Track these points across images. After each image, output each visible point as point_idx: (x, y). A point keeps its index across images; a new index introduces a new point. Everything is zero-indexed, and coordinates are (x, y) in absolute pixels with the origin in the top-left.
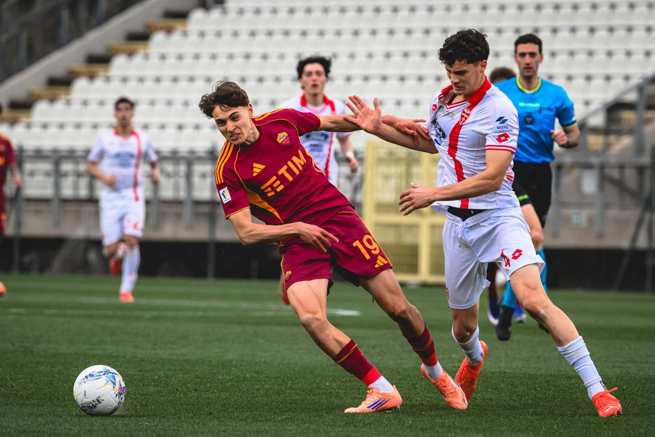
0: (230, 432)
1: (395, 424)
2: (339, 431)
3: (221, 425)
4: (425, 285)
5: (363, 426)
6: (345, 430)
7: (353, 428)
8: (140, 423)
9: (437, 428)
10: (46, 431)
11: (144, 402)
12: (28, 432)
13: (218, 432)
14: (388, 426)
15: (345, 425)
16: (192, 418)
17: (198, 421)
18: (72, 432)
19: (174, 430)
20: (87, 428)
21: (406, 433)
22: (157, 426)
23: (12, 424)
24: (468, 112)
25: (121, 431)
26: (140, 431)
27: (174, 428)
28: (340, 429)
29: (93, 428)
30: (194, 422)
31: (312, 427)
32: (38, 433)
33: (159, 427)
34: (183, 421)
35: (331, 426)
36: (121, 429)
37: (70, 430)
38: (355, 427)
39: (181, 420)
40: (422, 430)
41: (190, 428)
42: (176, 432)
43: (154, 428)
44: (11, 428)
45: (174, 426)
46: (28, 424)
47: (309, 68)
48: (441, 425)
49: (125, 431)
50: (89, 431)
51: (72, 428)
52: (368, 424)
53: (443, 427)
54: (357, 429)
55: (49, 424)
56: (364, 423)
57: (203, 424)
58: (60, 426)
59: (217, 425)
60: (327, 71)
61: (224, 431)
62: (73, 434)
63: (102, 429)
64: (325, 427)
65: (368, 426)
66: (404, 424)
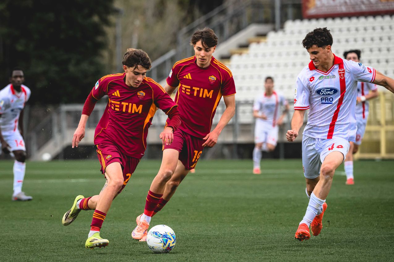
0: (291, 232)
1: (369, 226)
2: (342, 230)
3: (286, 229)
4: (383, 160)
5: (354, 227)
6: (345, 229)
7: (349, 228)
8: (248, 229)
9: (389, 227)
10: (203, 234)
11: (250, 219)
12: (195, 235)
13: (285, 232)
14: (366, 226)
15: (345, 227)
16: (272, 226)
17: (275, 227)
18: (216, 234)
19: (264, 232)
20: (222, 232)
21: (374, 230)
22: (256, 230)
23: (187, 231)
24: (343, 70)
25: (239, 233)
26: (248, 233)
27: (264, 231)
28: (343, 229)
29: (226, 232)
30: (274, 228)
31: (330, 228)
32: (200, 235)
33: (257, 231)
34: (268, 228)
35: (339, 228)
36: (239, 232)
37: (215, 233)
38: (350, 227)
39: (267, 227)
40: (382, 228)
41: (272, 231)
42: (265, 233)
43: (254, 231)
44: (187, 233)
45: (264, 230)
46: (195, 232)
47: (350, 55)
48: (391, 225)
49: (241, 233)
50: (224, 233)
51: (215, 232)
52: (356, 226)
53: (392, 226)
54: (351, 228)
55: (205, 231)
56: (354, 226)
57: (278, 229)
58: (210, 232)
59: (285, 229)
60: (359, 57)
61: (288, 232)
62: (216, 235)
63: (230, 232)
64: (336, 228)
65: (356, 227)
66: (373, 225)
